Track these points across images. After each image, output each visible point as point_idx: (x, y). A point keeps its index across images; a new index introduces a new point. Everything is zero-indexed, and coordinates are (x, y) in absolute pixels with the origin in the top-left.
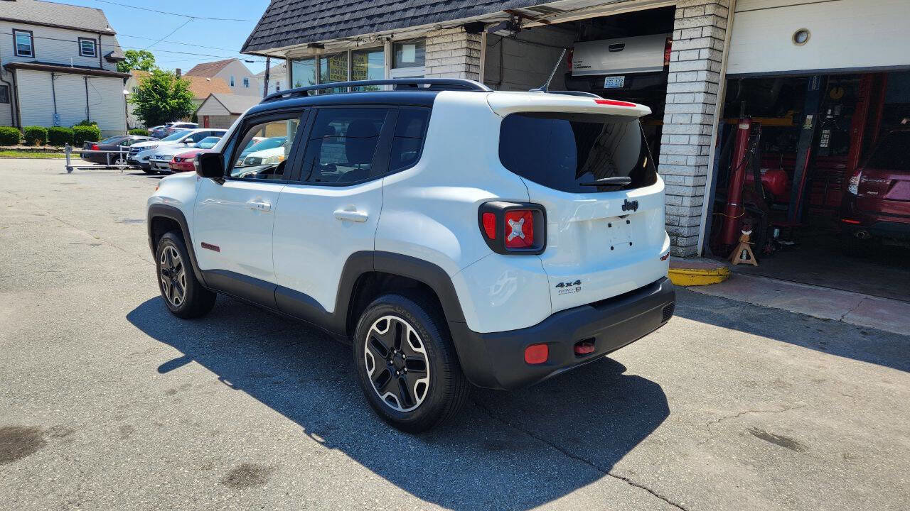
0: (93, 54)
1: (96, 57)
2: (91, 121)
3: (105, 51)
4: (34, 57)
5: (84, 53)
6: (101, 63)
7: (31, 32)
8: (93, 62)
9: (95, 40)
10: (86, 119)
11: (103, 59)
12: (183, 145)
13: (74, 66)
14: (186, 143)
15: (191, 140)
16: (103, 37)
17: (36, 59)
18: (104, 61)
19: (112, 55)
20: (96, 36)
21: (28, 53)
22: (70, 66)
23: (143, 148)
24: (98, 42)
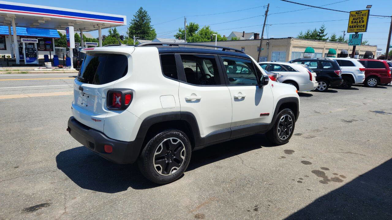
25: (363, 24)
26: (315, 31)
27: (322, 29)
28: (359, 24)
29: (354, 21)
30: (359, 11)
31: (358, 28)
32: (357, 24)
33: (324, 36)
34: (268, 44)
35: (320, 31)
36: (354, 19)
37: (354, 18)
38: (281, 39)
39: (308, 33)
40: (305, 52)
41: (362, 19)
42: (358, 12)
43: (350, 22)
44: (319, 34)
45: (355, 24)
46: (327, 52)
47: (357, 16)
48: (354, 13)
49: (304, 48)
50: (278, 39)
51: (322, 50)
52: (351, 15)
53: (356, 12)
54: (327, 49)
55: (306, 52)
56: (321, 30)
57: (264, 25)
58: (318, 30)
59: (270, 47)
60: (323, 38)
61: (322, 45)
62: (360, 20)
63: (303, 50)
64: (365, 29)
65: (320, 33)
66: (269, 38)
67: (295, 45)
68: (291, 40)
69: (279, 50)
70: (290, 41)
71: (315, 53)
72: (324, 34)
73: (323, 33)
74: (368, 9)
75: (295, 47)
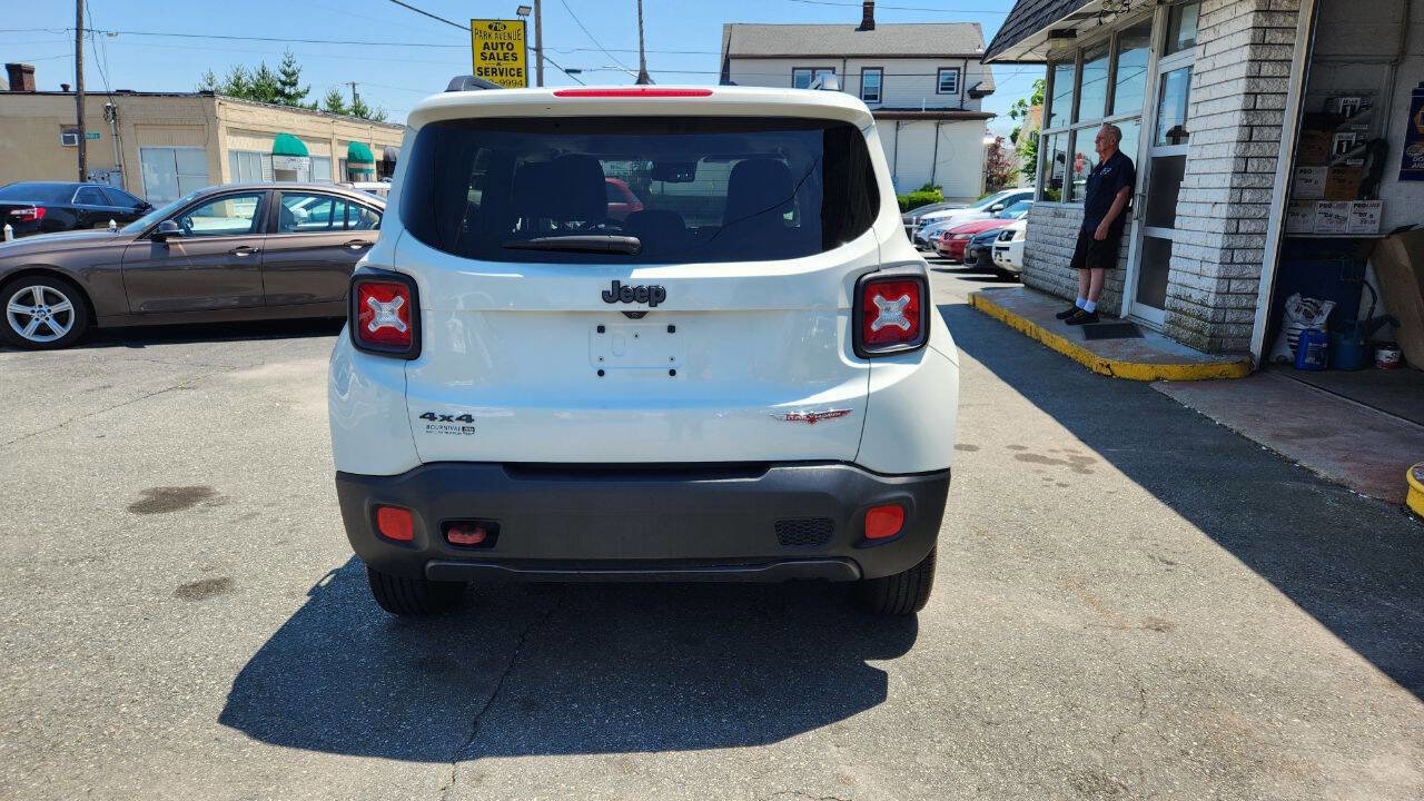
0: (953, 89)
1: (957, 93)
2: (935, 185)
3: (970, 83)
4: (881, 102)
5: (942, 89)
6: (962, 101)
7: (882, 69)
8: (950, 100)
9: (959, 69)
10: (929, 181)
11: (966, 94)
12: (988, 214)
13: (926, 109)
14: (993, 211)
15: (1001, 206)
16: (970, 62)
17: (884, 105)
18: (967, 97)
19: (978, 89)
20: (960, 63)
21: (875, 97)
22: (921, 109)
23: (933, 220)
24: (962, 71)
25: (516, 65)
26: (264, 73)
27: (289, 70)
28: (505, 65)
29: (488, 52)
30: (498, 21)
31: (504, 77)
32: (498, 64)
33: (299, 95)
34: (112, 114)
35: (283, 78)
36: (486, 46)
37: (486, 44)
38: (171, 95)
39: (239, 78)
40: (273, 154)
41: (510, 47)
42: (495, 26)
43: (478, 57)
44: (279, 85)
45: (492, 64)
46: (343, 153)
47: (493, 35)
48: (484, 27)
49: (267, 137)
50: (158, 95)
51: (328, 145)
52: (475, 32)
53: (490, 23)
54: (341, 142)
55: (278, 151)
56: (284, 73)
57: (79, 30)
58: (275, 71)
59: (126, 130)
60: (299, 101)
61: (323, 128)
62: (506, 50)
63: (267, 145)
64: (524, 81)
65: (284, 83)
66: (113, 90)
67: (237, 125)
68: (217, 102)
69: (171, 143)
70: (214, 107)
71: (311, 158)
72: (301, 87)
73: (294, 84)
74: (522, 18)
75: (234, 131)
